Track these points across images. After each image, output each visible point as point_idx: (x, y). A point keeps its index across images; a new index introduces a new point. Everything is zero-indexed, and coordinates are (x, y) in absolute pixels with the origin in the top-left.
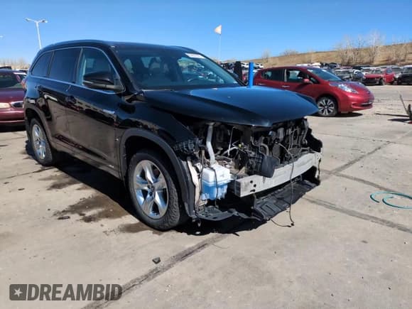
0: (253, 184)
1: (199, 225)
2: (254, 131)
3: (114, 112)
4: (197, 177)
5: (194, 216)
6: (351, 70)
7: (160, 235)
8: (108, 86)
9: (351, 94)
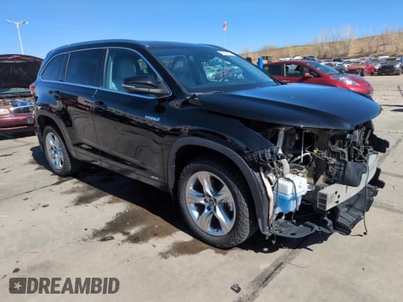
0: (338, 194)
1: (274, 242)
2: (332, 134)
3: (159, 119)
4: (271, 189)
5: (267, 233)
6: (333, 63)
7: (224, 254)
8: (152, 90)
9: (352, 86)
